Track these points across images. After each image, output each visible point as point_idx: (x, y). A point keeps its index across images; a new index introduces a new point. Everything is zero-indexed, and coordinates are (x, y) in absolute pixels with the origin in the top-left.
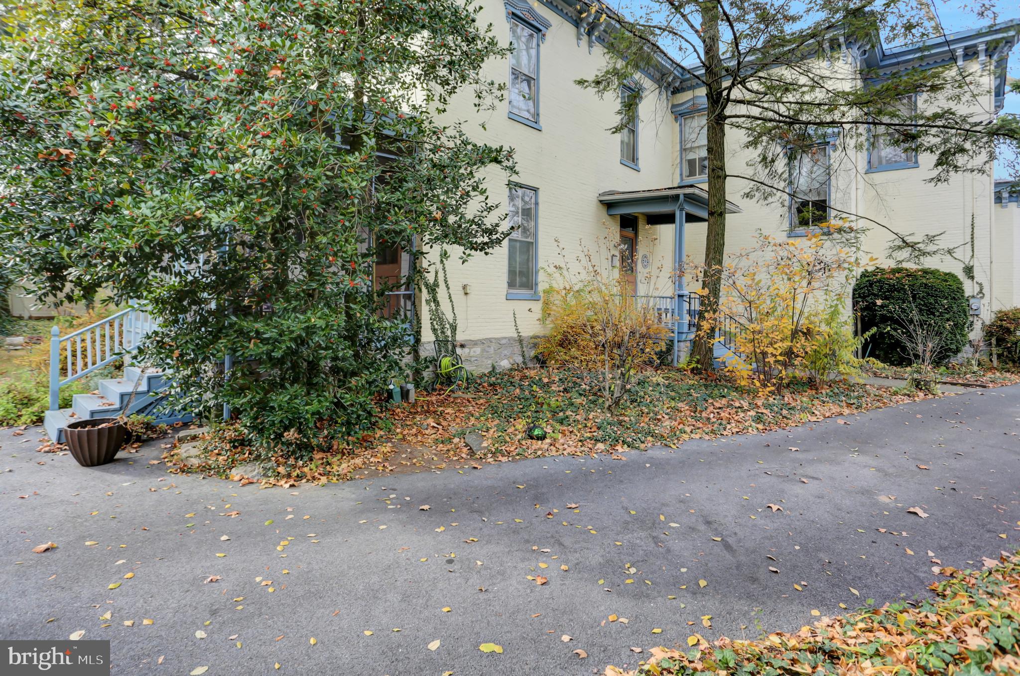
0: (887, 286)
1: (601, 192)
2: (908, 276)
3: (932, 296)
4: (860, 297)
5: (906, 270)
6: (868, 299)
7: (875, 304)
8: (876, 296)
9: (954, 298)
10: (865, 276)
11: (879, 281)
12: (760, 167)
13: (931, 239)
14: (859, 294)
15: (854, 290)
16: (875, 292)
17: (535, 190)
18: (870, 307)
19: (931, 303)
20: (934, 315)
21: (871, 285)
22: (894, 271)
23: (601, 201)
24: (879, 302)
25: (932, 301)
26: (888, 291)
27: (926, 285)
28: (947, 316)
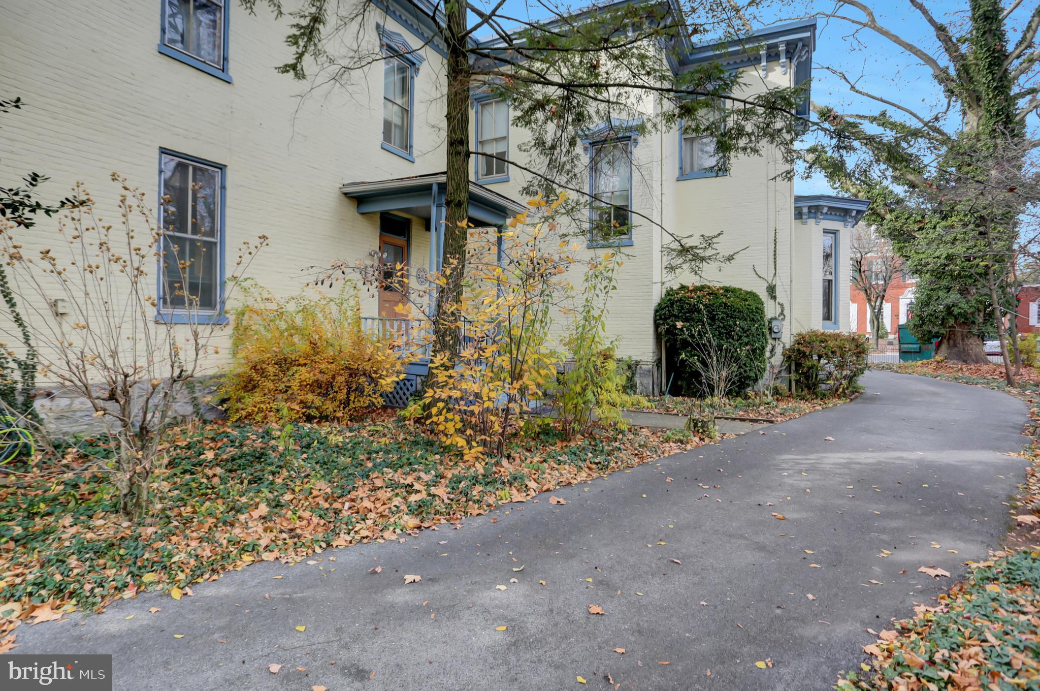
0: (687, 306)
1: (346, 182)
2: (709, 294)
3: (731, 317)
4: (661, 319)
5: (709, 288)
6: (669, 321)
7: (675, 326)
8: (677, 318)
9: (753, 320)
10: (669, 294)
11: (680, 300)
12: (535, 152)
13: (709, 241)
14: (660, 316)
15: (656, 311)
16: (676, 312)
17: (222, 167)
18: (671, 331)
19: (730, 326)
20: (733, 339)
21: (672, 304)
22: (696, 289)
23: (346, 194)
24: (679, 325)
25: (731, 323)
26: (689, 312)
27: (725, 304)
28: (746, 340)
